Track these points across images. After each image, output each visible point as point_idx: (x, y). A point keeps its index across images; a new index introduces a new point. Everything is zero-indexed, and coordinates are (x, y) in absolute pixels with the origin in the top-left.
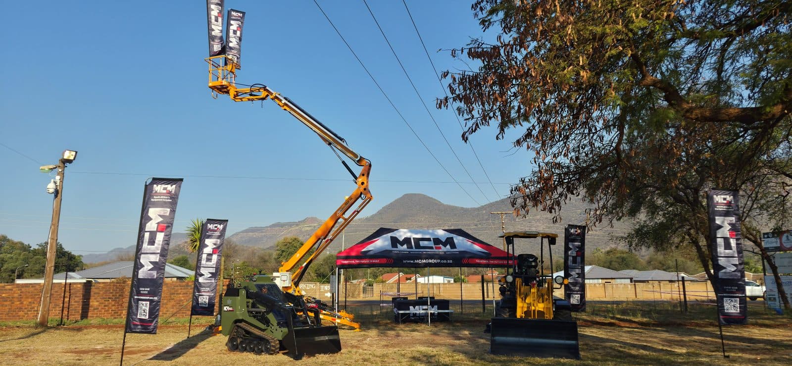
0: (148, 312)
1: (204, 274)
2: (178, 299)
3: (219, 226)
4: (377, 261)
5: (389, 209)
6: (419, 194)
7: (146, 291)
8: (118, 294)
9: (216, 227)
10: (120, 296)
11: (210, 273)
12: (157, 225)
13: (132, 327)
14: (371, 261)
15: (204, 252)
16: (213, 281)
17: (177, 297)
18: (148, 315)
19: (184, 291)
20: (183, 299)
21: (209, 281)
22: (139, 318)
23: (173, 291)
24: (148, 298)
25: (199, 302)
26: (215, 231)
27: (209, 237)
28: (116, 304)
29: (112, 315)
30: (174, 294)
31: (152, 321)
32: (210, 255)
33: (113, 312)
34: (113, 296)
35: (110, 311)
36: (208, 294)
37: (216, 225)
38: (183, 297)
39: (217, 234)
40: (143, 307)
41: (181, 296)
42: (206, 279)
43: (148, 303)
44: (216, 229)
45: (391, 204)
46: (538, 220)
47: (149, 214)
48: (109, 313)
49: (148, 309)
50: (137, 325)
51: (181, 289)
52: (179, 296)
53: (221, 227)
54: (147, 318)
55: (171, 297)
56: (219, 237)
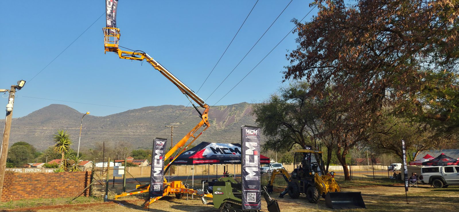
0: (255, 198)
1: (156, 171)
2: (54, 185)
3: (162, 142)
4: (212, 161)
5: (39, 113)
6: (63, 105)
7: (254, 187)
8: (9, 183)
9: (161, 143)
10: (10, 184)
11: (159, 171)
12: (253, 151)
13: (245, 207)
14: (210, 161)
15: (155, 158)
16: (161, 176)
17: (52, 184)
18: (255, 200)
19: (58, 179)
20: (57, 185)
21: (159, 176)
22: (249, 202)
23: (49, 180)
24: (255, 191)
25: (155, 189)
26: (161, 145)
27: (157, 149)
28: (8, 191)
29: (5, 199)
30: (51, 182)
31: (258, 203)
32: (158, 160)
33: (6, 196)
34: (6, 184)
35: (4, 196)
36: (159, 183)
37: (161, 142)
38: (57, 183)
39: (161, 147)
40: (252, 196)
41: (56, 183)
42: (158, 175)
43: (255, 193)
44: (161, 144)
45: (40, 110)
46: (141, 126)
47: (246, 145)
48: (3, 198)
49: (255, 197)
50: (248, 206)
51: (56, 178)
52: (54, 183)
53: (163, 143)
54: (255, 202)
55: (48, 184)
56: (162, 149)
